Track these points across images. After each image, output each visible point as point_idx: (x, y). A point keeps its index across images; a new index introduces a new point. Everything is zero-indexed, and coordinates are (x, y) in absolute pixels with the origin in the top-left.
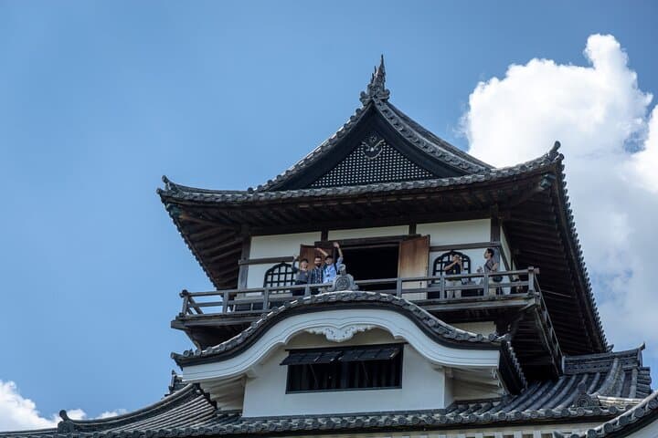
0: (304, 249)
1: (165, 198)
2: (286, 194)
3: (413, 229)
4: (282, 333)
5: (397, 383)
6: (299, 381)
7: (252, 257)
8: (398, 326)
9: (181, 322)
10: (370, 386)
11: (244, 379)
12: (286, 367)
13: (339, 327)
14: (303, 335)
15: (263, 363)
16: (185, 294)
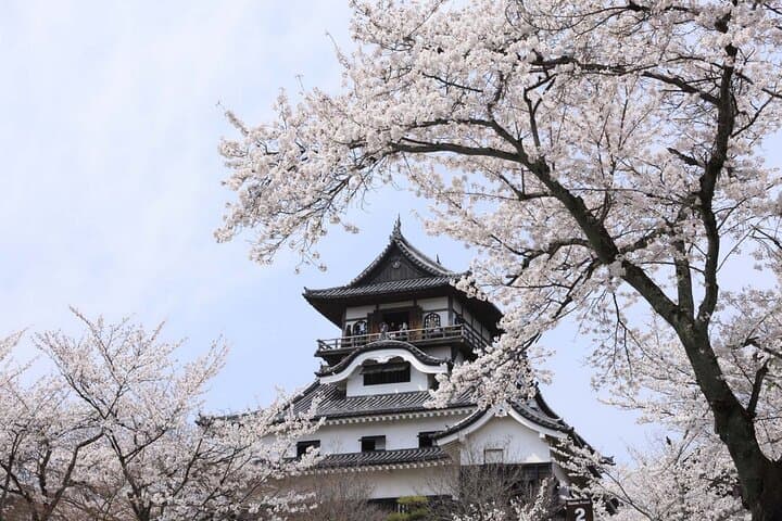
0: (369, 314)
1: (306, 296)
2: (360, 291)
3: (415, 302)
4: (359, 361)
5: (408, 380)
6: (368, 381)
7: (348, 318)
8: (407, 356)
9: (318, 354)
10: (398, 382)
11: (346, 380)
12: (362, 377)
13: (382, 357)
14: (368, 360)
15: (353, 373)
16: (319, 341)
